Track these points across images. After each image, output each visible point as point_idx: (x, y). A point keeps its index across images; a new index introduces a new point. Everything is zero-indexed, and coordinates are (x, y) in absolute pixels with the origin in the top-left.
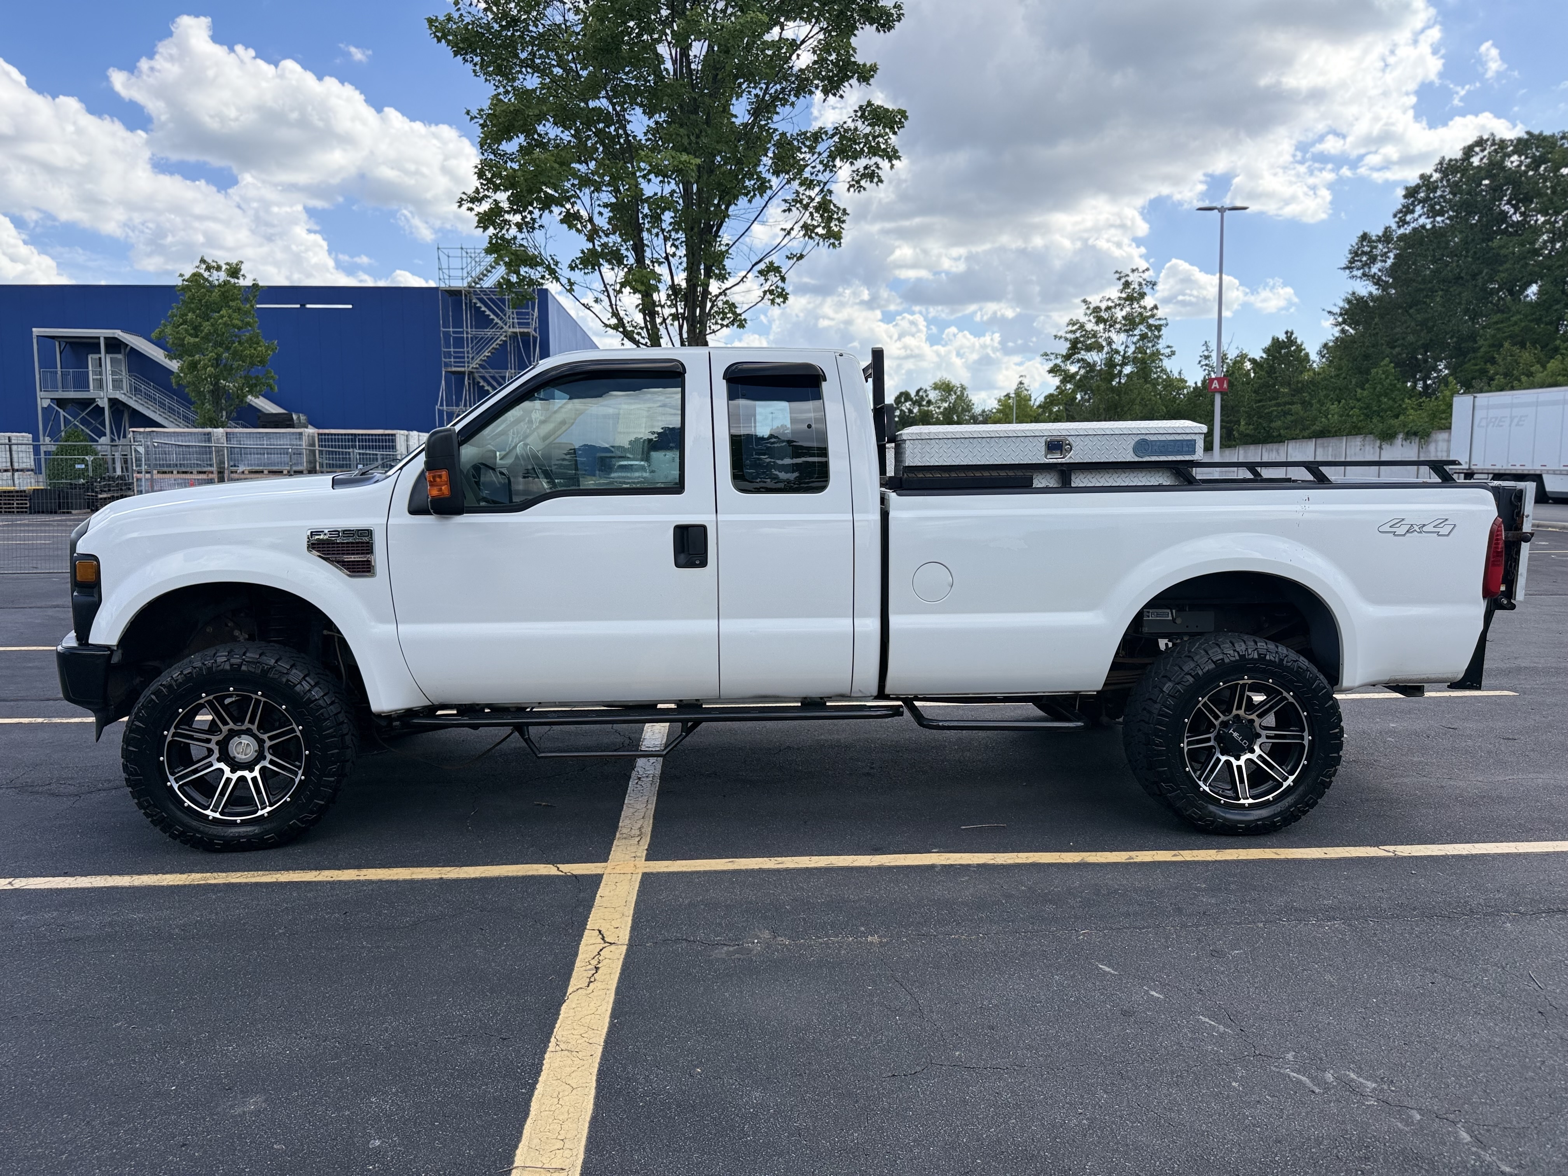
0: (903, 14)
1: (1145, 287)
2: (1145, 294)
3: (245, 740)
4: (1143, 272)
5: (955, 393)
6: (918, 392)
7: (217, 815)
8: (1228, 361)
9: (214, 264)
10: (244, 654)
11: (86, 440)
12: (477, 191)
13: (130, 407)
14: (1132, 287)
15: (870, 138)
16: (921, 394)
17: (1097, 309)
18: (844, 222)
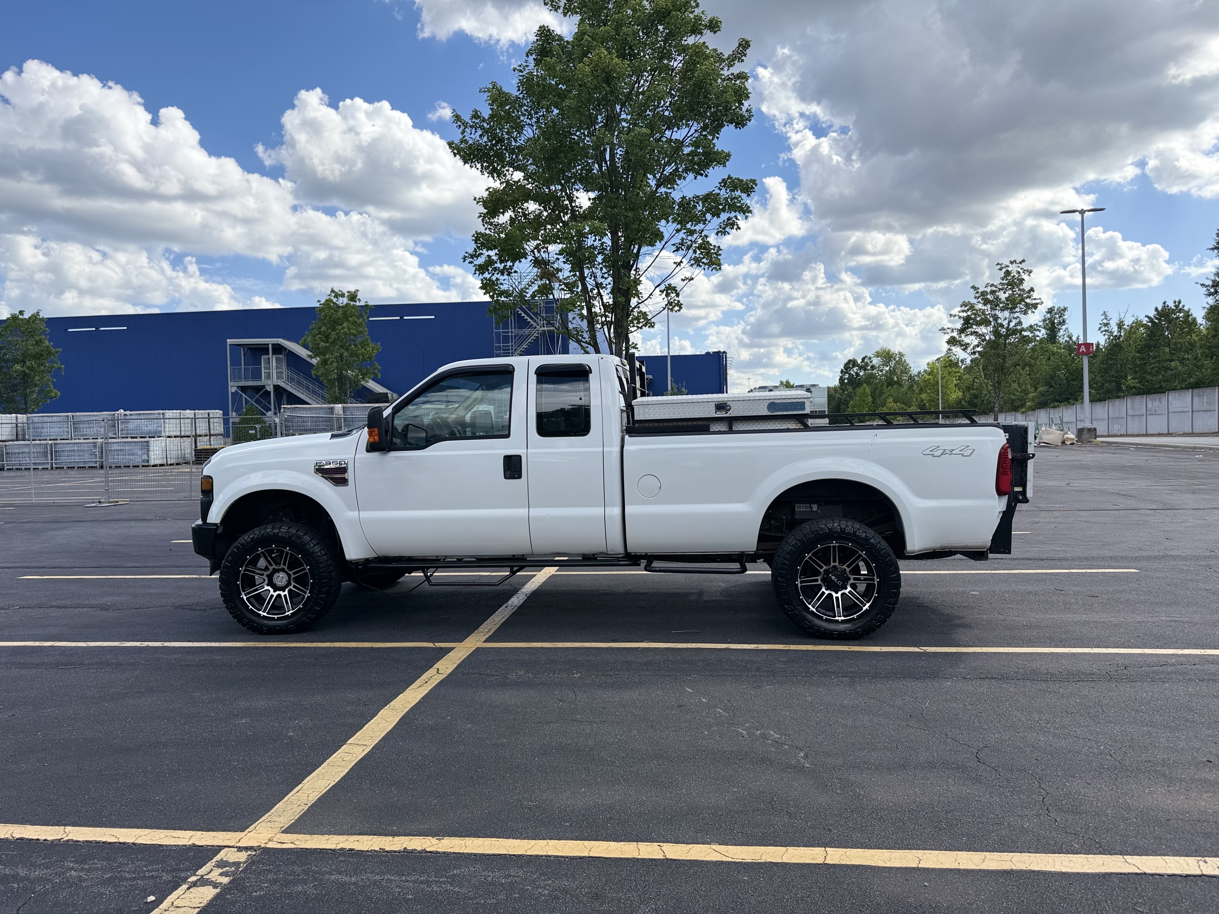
0: (753, 116)
1: (1023, 274)
2: (1024, 280)
3: (282, 574)
4: (1020, 263)
5: (895, 359)
6: (863, 359)
7: (265, 614)
8: (1125, 327)
9: (340, 293)
10: (280, 527)
11: (257, 414)
12: (475, 251)
13: (287, 391)
14: (1012, 275)
15: (729, 200)
16: (866, 360)
17: (984, 294)
18: (720, 255)
